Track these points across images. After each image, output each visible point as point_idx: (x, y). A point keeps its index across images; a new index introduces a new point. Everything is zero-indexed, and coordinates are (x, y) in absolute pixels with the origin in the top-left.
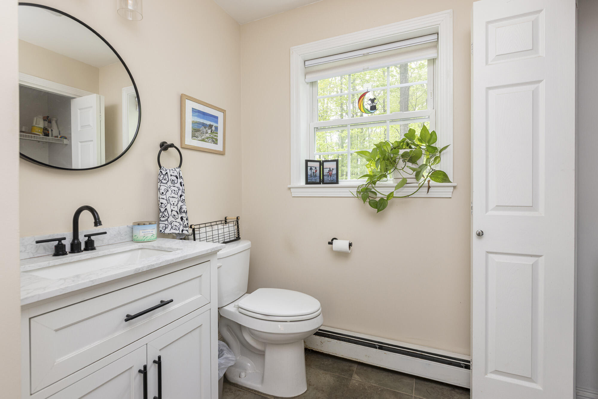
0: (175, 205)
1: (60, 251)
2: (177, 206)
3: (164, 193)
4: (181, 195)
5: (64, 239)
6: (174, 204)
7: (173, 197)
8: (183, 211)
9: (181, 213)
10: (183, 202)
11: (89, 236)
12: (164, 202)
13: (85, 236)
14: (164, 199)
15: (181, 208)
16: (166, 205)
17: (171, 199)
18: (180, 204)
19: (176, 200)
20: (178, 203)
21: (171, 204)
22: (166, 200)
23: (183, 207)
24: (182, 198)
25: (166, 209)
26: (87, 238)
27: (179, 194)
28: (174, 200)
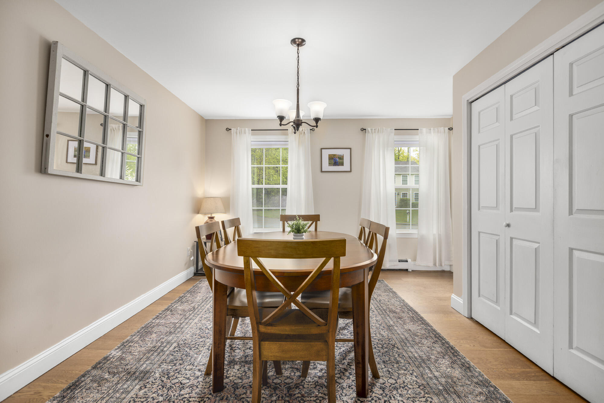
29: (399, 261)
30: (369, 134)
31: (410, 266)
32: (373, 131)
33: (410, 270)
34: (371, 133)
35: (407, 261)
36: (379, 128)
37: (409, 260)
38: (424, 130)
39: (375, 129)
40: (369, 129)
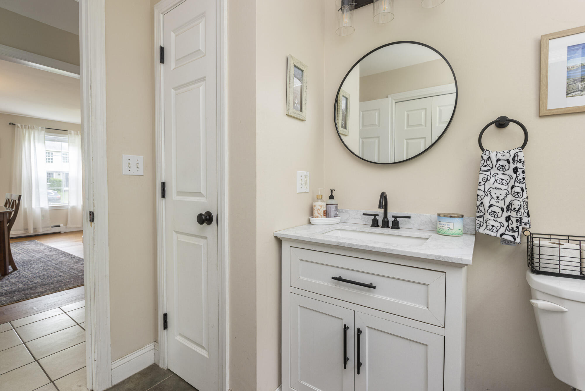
0: (500, 198)
1: (375, 224)
2: (503, 201)
3: (483, 183)
4: (512, 186)
5: (378, 215)
6: (498, 197)
7: (496, 188)
8: (512, 209)
9: (510, 211)
10: (514, 196)
11: (395, 217)
12: (481, 193)
13: (393, 217)
14: (481, 190)
15: (510, 204)
16: (482, 197)
17: (493, 191)
18: (510, 198)
19: (504, 193)
20: (506, 196)
21: (492, 198)
22: (484, 192)
23: (514, 202)
24: (513, 190)
25: (482, 203)
26: (393, 219)
27: (510, 185)
28: (498, 192)
29: (52, 227)
30: (19, 129)
31: (62, 229)
32: (23, 126)
33: (62, 232)
34: (20, 127)
35: (59, 226)
36: (30, 125)
37: (62, 225)
38: (72, 132)
39: (25, 126)
40: (19, 125)
